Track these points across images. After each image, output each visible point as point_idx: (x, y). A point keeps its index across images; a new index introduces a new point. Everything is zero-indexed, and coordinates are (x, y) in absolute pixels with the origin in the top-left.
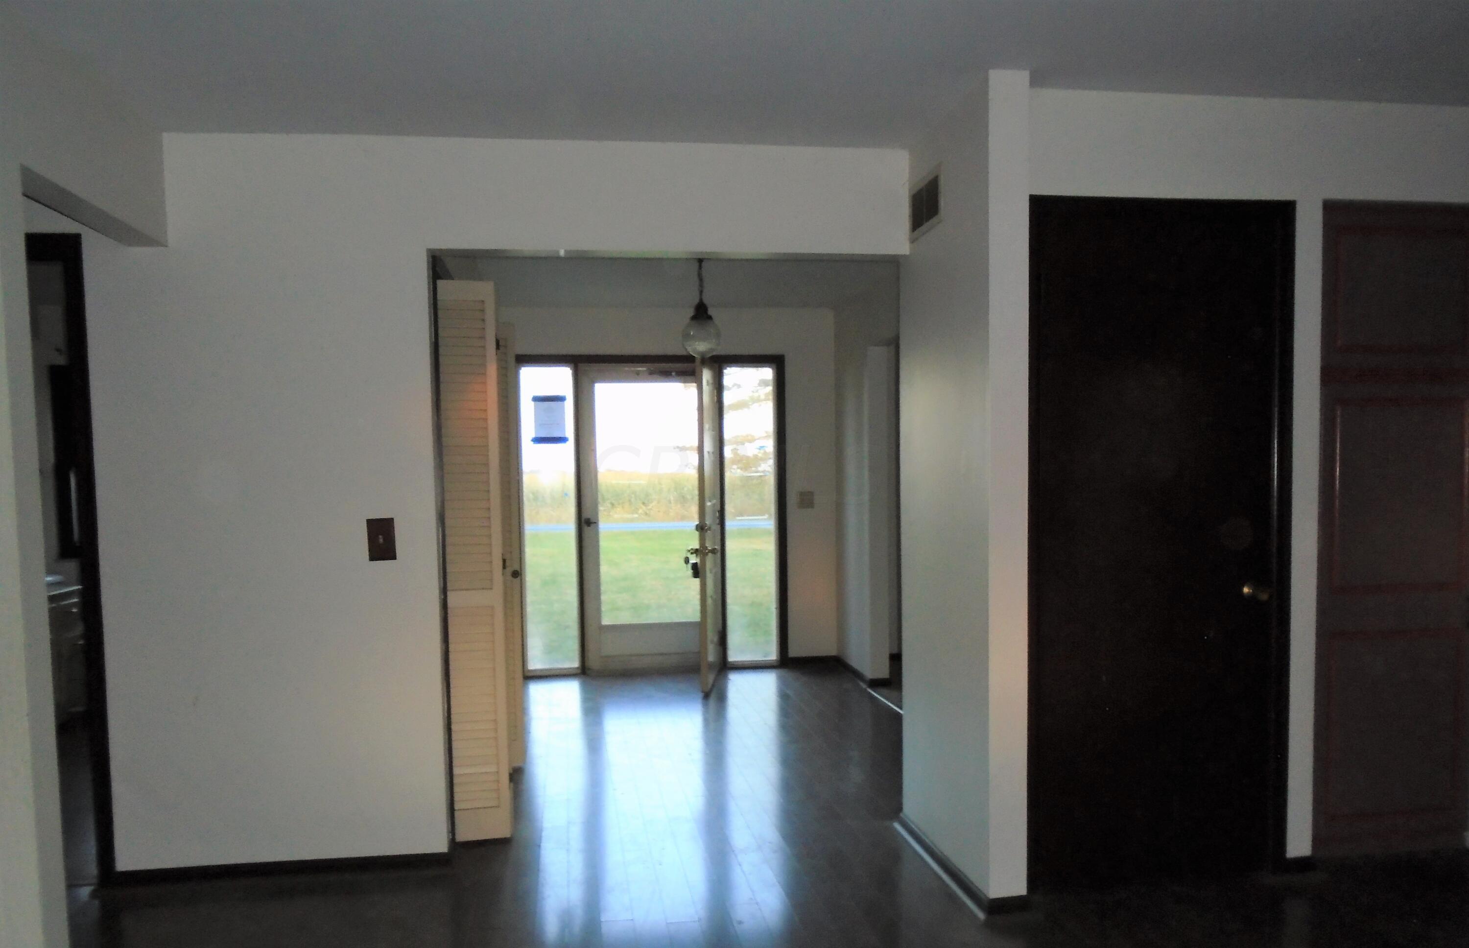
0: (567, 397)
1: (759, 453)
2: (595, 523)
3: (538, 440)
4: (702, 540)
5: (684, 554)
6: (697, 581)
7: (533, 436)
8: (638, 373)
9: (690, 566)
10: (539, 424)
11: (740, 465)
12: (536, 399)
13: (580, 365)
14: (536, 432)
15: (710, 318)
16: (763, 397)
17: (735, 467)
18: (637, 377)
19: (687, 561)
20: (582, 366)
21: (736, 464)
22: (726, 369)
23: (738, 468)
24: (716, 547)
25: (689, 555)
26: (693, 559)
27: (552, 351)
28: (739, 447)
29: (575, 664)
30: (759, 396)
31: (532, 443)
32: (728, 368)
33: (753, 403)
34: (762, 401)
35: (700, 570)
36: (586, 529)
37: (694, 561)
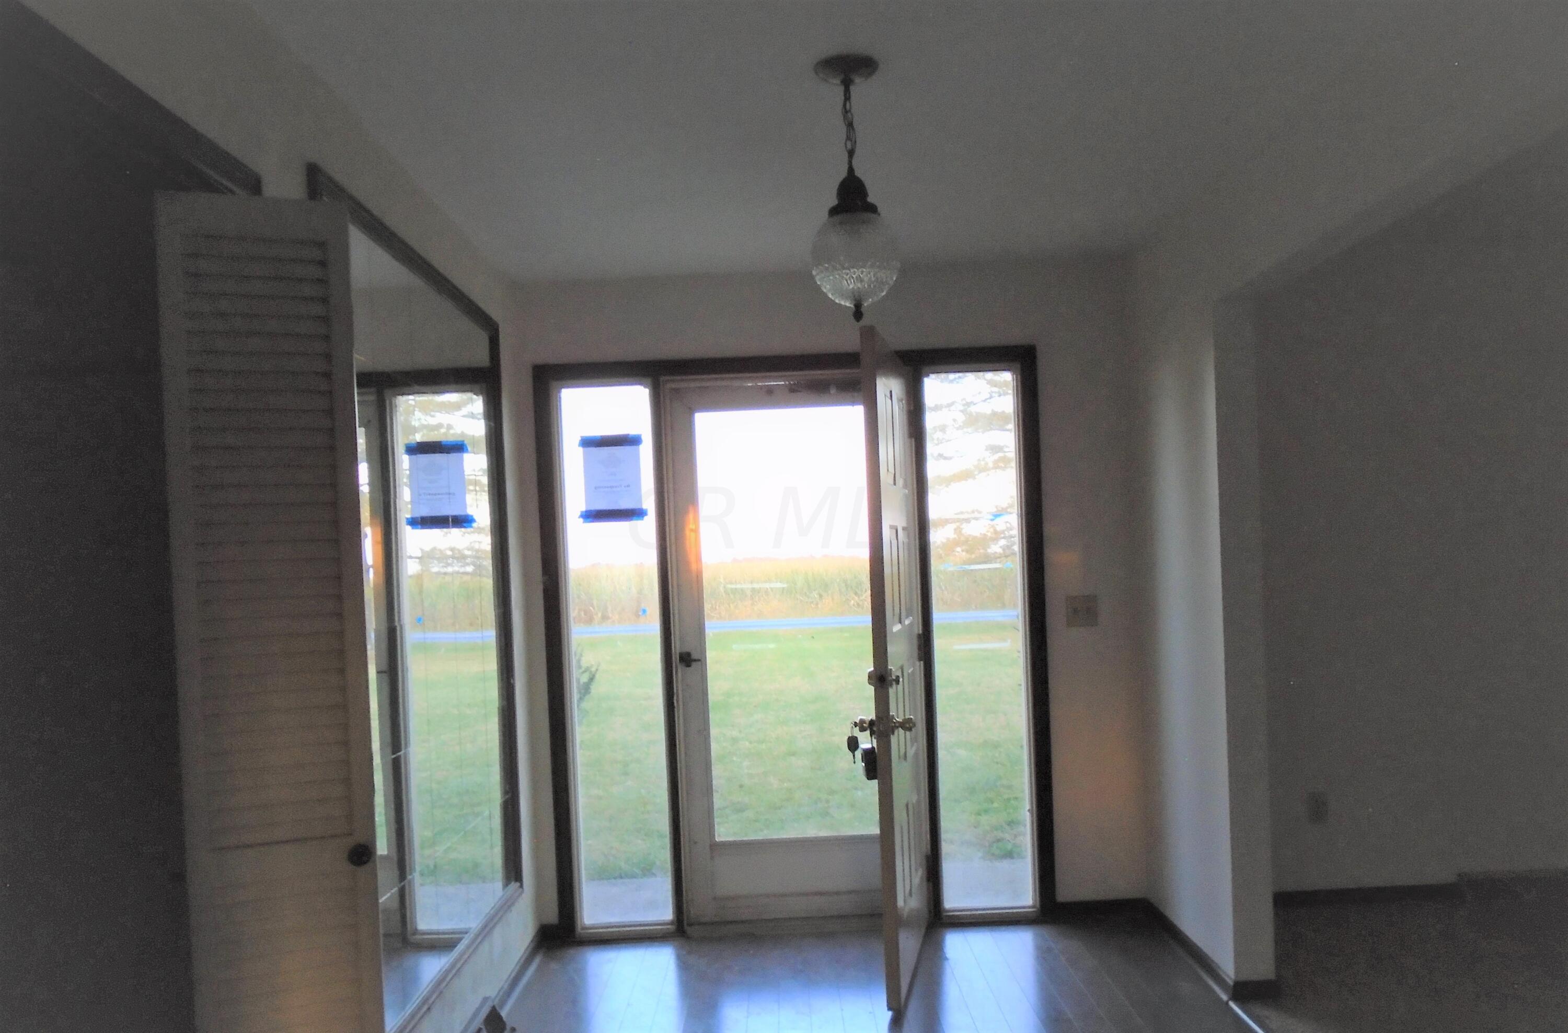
0: (643, 438)
1: (988, 532)
2: (699, 660)
3: (594, 516)
4: (882, 702)
5: (848, 731)
6: (875, 782)
7: (583, 508)
8: (770, 391)
9: (859, 754)
10: (592, 487)
11: (964, 547)
12: (589, 443)
13: (662, 378)
14: (588, 501)
15: (873, 209)
16: (991, 465)
17: (959, 549)
18: (768, 398)
19: (853, 744)
20: (671, 383)
21: (960, 547)
22: (928, 376)
23: (963, 551)
24: (912, 717)
25: (857, 732)
26: (866, 742)
27: (614, 353)
28: (964, 526)
29: (667, 914)
30: (987, 464)
31: (581, 520)
32: (933, 376)
33: (979, 473)
34: (988, 470)
35: (880, 764)
36: (680, 672)
37: (869, 746)
